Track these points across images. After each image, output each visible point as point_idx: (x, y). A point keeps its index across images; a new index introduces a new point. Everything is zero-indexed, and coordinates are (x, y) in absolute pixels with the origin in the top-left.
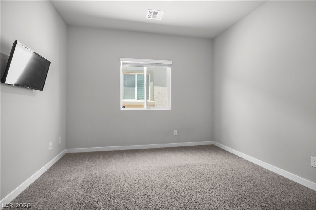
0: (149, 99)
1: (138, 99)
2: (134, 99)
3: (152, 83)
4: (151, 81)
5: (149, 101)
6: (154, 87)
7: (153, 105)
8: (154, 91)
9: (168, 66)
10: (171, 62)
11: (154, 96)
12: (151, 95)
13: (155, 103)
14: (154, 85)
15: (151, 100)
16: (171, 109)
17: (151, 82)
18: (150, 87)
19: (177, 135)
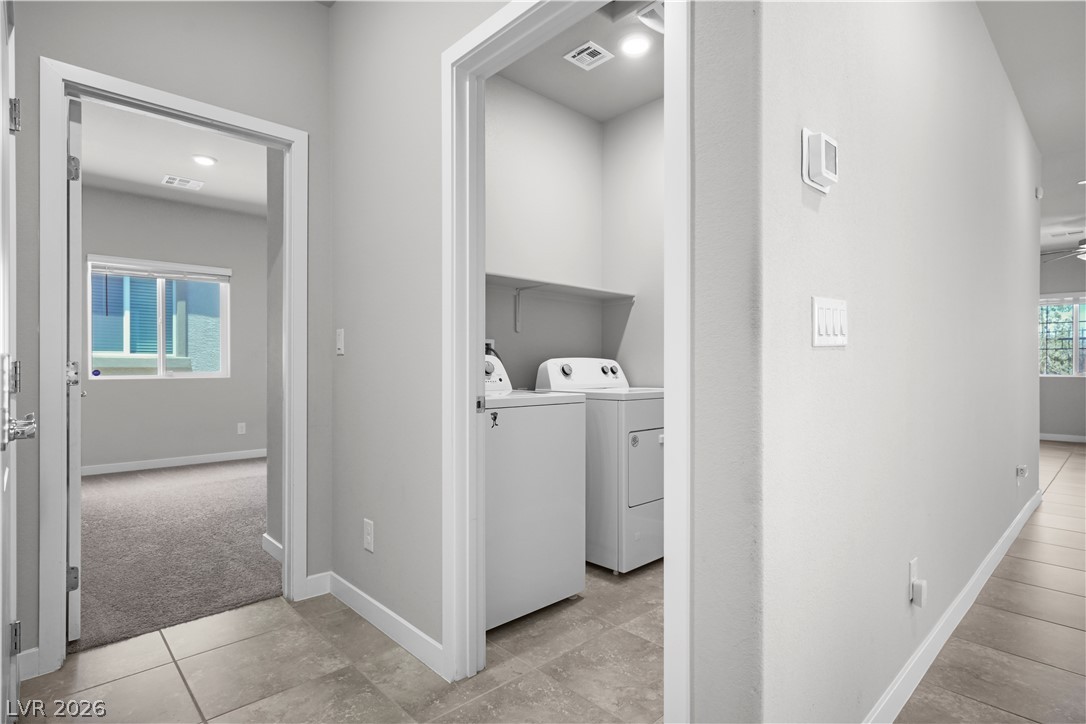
0: (171, 352)
1: (132, 352)
2: (120, 348)
3: (182, 305)
4: (180, 298)
5: (174, 355)
6: (191, 317)
7: (189, 369)
8: (190, 329)
9: (223, 281)
10: (228, 272)
11: (189, 343)
12: (179, 340)
13: (194, 364)
14: (188, 312)
15: (179, 353)
16: (229, 376)
17: (179, 303)
18: (174, 317)
19: (244, 432)
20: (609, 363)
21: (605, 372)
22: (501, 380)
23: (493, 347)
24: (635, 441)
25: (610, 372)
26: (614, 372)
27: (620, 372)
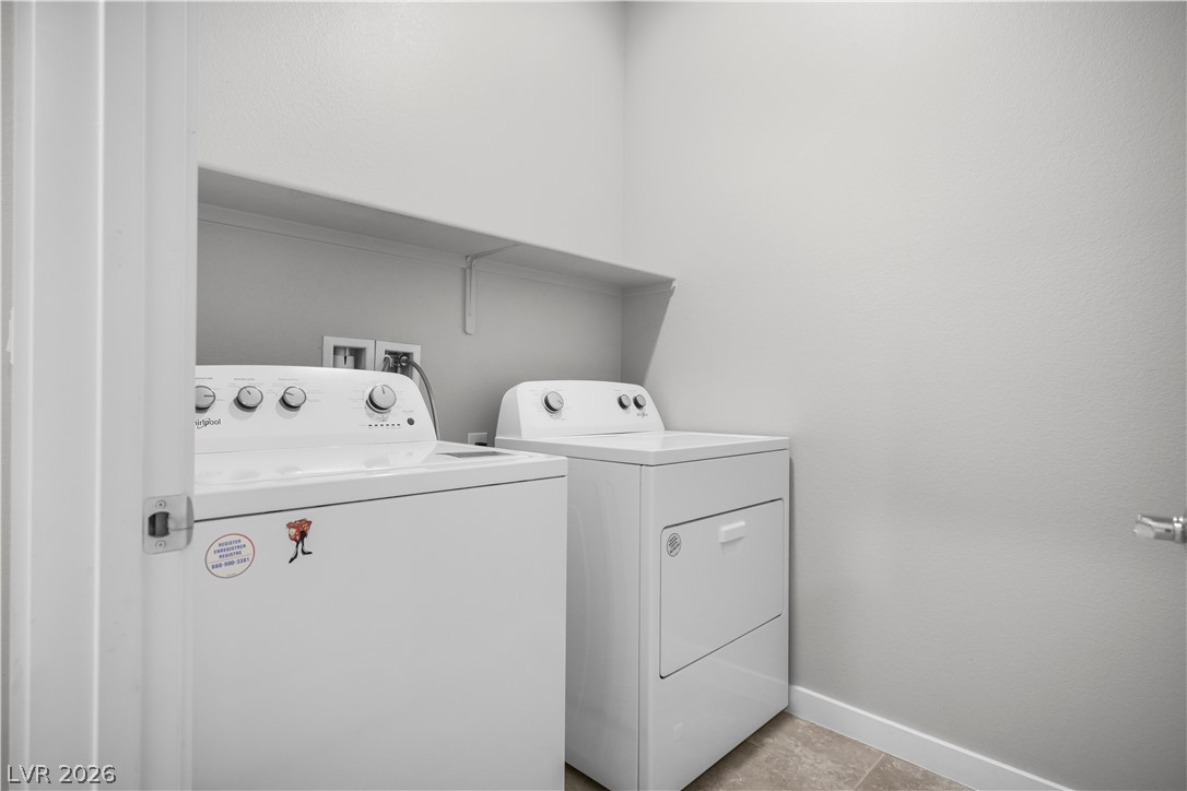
20: (630, 390)
21: (623, 406)
22: (411, 422)
23: (417, 359)
24: (674, 544)
25: (633, 406)
26: (638, 406)
27: (650, 406)
